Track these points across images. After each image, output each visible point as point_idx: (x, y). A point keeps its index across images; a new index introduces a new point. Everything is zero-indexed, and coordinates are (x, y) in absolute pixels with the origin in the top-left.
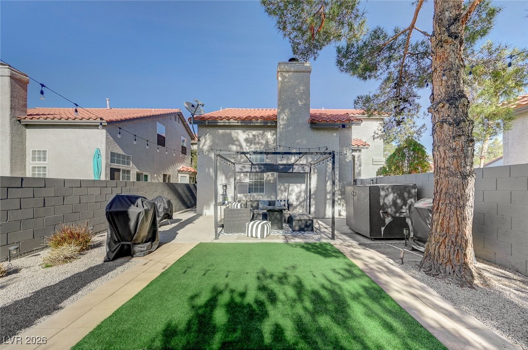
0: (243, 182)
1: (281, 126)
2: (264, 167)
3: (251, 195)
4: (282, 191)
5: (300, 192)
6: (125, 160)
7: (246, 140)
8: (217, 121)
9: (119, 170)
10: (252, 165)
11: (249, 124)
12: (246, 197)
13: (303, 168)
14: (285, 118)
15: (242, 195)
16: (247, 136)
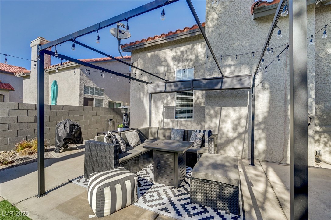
0: (170, 106)
1: (210, 30)
2: (182, 84)
3: (178, 121)
4: (211, 117)
5: (239, 119)
6: (99, 91)
7: (174, 59)
8: (143, 43)
9: (92, 99)
10: (166, 83)
11: (175, 39)
12: (173, 122)
13: (240, 80)
14: (216, 16)
15: (169, 120)
16: (175, 54)
